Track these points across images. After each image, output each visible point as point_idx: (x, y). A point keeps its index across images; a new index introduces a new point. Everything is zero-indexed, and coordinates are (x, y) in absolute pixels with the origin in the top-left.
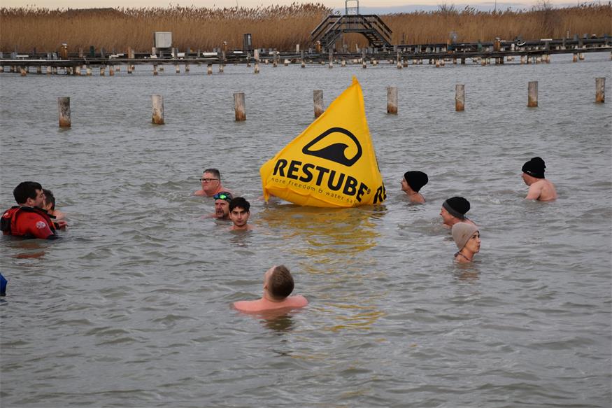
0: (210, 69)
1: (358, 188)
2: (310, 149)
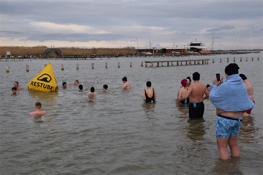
0: (20, 60)
1: (50, 87)
2: (39, 79)
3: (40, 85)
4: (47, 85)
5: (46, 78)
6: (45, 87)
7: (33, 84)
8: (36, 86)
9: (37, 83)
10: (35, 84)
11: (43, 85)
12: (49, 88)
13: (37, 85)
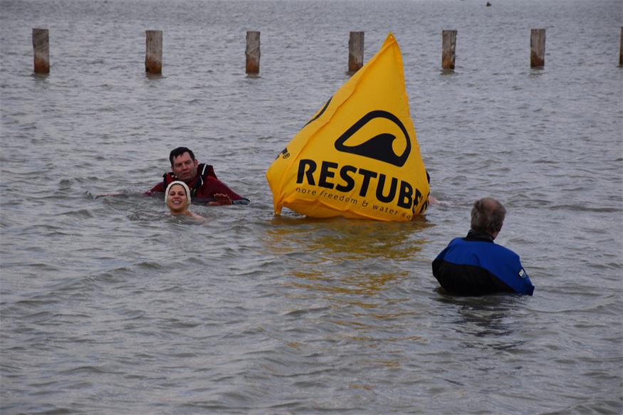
2: (346, 143)
3: (358, 179)
4: (394, 181)
5: (388, 139)
6: (386, 193)
7: (317, 175)
8: (330, 186)
9: (337, 172)
10: (325, 174)
11: (374, 182)
12: (406, 200)
13: (337, 180)
